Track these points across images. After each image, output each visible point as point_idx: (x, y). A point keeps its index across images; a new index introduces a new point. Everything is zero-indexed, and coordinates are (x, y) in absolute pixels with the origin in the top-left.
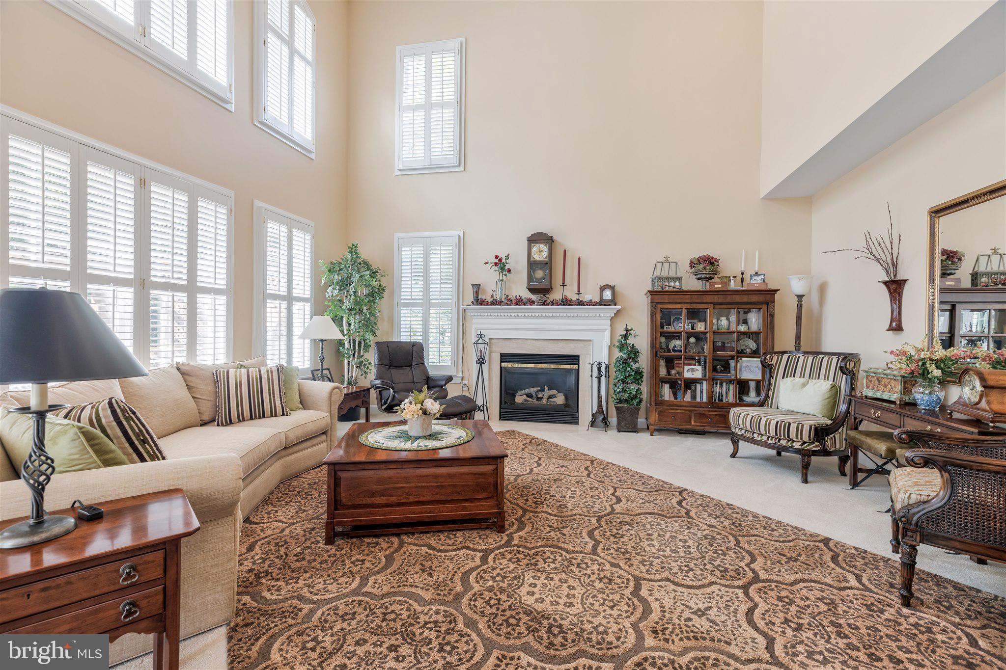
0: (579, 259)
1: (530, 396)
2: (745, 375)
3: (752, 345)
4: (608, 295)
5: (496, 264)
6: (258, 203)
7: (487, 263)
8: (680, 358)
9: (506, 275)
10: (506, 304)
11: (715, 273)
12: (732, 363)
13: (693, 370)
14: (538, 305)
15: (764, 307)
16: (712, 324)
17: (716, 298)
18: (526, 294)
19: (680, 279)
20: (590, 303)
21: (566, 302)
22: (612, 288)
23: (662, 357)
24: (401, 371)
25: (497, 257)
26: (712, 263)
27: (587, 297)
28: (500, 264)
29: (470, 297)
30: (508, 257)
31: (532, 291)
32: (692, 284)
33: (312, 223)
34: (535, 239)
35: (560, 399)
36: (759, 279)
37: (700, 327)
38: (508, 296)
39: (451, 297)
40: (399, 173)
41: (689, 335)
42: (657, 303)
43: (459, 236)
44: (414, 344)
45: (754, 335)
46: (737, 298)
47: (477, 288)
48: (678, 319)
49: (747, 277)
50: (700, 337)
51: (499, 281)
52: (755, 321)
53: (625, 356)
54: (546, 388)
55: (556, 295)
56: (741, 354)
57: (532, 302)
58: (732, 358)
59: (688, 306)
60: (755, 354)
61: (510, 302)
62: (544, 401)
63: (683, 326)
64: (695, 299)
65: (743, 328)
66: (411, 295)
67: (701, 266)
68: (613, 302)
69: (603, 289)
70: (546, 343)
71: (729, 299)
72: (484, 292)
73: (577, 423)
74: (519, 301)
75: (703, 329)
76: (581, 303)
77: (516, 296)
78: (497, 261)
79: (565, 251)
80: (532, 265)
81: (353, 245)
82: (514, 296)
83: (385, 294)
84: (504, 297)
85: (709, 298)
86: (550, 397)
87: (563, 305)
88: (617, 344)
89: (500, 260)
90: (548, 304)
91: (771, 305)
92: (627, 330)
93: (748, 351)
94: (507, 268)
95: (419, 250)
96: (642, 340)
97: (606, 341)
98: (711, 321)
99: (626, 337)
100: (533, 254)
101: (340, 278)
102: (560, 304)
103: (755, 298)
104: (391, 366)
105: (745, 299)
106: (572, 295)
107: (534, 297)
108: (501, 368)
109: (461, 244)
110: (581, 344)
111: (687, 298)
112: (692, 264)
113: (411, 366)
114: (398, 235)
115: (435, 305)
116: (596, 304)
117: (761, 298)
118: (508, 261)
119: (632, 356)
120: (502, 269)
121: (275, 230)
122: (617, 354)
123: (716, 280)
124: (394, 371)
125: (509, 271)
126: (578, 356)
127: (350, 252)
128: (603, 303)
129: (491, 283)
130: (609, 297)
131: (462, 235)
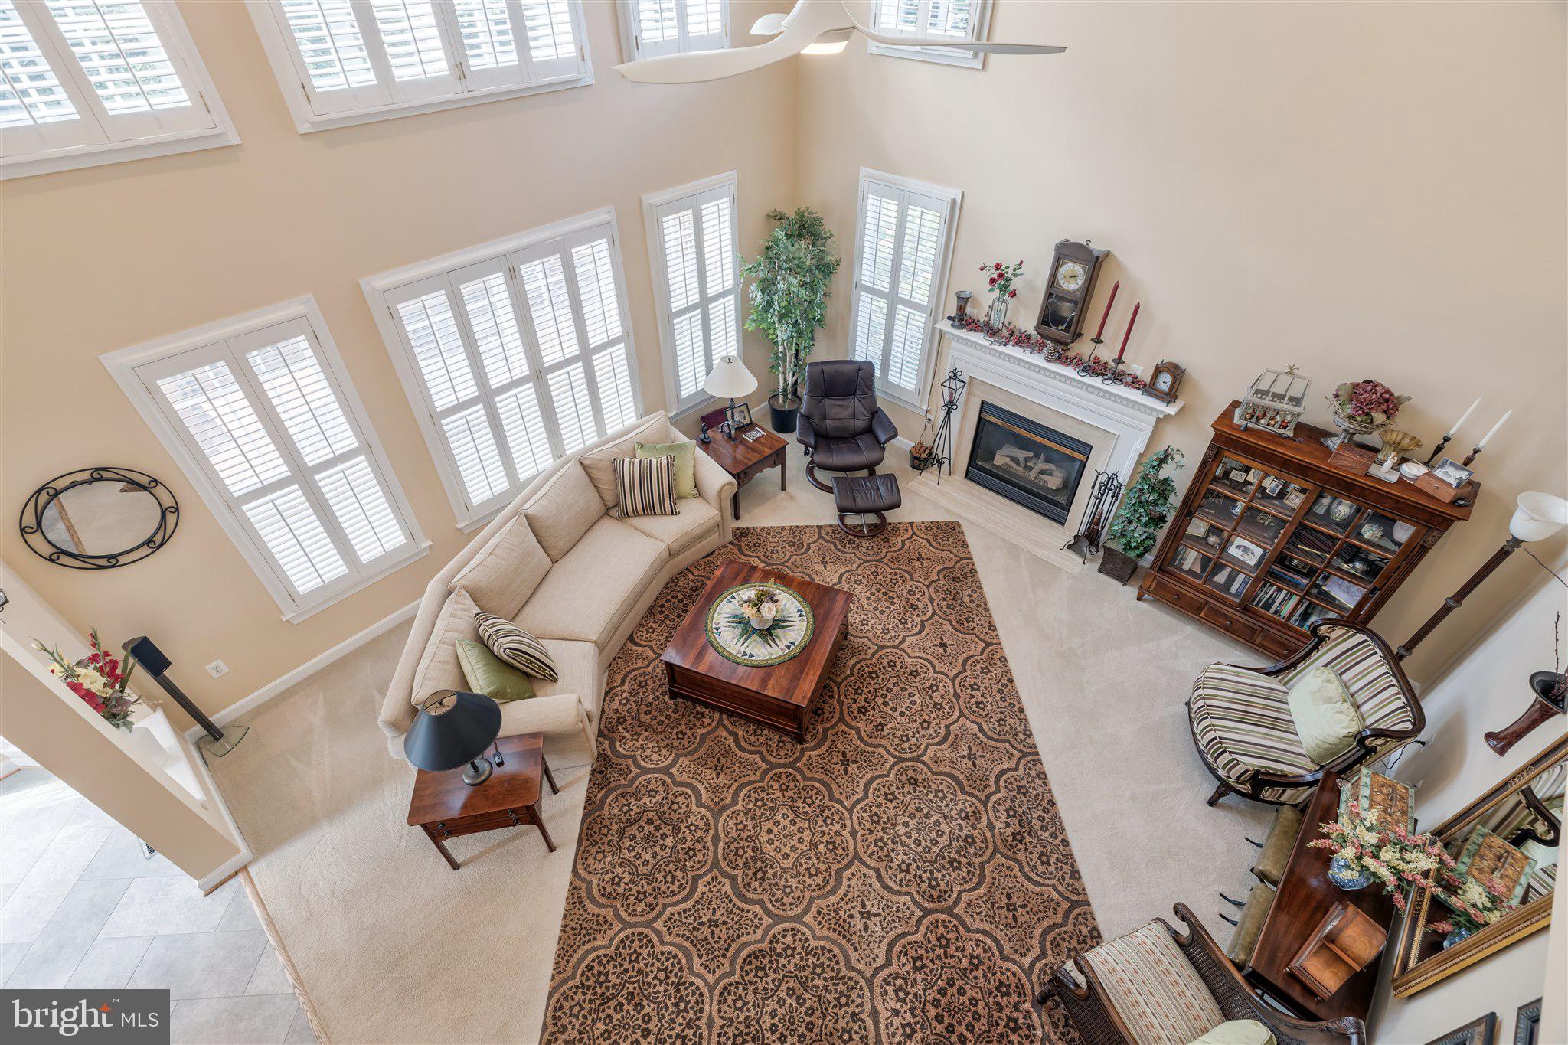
0: (1137, 308)
1: (1014, 459)
4: (1164, 383)
7: (982, 269)
13: (1246, 549)
14: (1047, 357)
20: (1131, 382)
21: (1095, 368)
22: (1177, 375)
23: (1197, 518)
24: (839, 402)
25: (998, 266)
27: (1130, 373)
28: (1001, 279)
29: (952, 313)
31: (1043, 333)
33: (733, 175)
34: (1067, 251)
35: (1054, 482)
36: (1454, 476)
39: (928, 298)
40: (876, 50)
42: (1221, 448)
43: (954, 201)
44: (862, 365)
47: (963, 301)
51: (998, 300)
54: (1042, 457)
55: (1083, 348)
57: (1040, 350)
61: (1010, 334)
62: (1032, 475)
64: (1292, 467)
66: (875, 279)
68: (1170, 397)
69: (1160, 368)
72: (977, 304)
73: (1063, 524)
74: (1021, 339)
79: (1117, 287)
80: (1053, 293)
82: (1016, 330)
85: (1317, 477)
86: (1043, 472)
87: (1091, 371)
88: (1150, 463)
89: (1003, 273)
90: (1062, 363)
92: (1166, 455)
94: (1011, 288)
95: (893, 206)
96: (1181, 476)
97: (1139, 446)
99: (1162, 461)
100: (1057, 278)
102: (1085, 370)
106: (1107, 361)
107: (1042, 343)
108: (980, 419)
109: (955, 215)
110: (1100, 433)
111: (1277, 462)
113: (852, 395)
114: (864, 171)
115: (904, 303)
116: (1142, 387)
120: (1004, 287)
121: (676, 222)
125: (1013, 294)
126: (1091, 447)
128: (1153, 391)
129: (985, 299)
130: (1165, 388)
131: (959, 201)
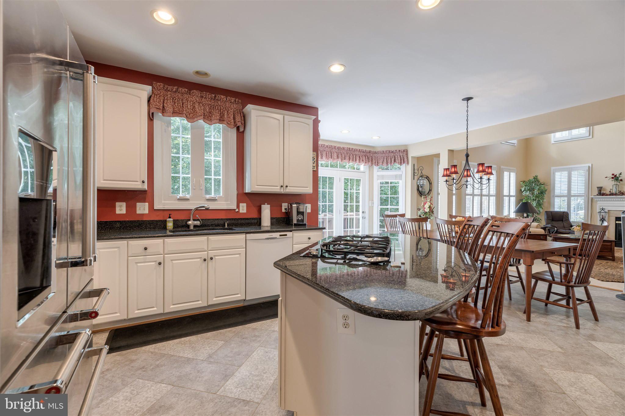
5: (613, 178)
6: (502, 167)
7: (606, 178)
9: (619, 182)
10: (620, 195)
24: (558, 223)
25: (613, 174)
28: (615, 178)
29: (596, 192)
30: (621, 174)
33: (515, 169)
38: (620, 191)
39: (584, 193)
40: (554, 142)
43: (589, 166)
44: (564, 212)
47: (600, 188)
51: (615, 185)
61: (622, 194)
66: (561, 192)
72: (605, 190)
78: (613, 176)
81: (536, 176)
83: (547, 192)
84: (618, 192)
89: (615, 176)
94: (620, 179)
95: (565, 174)
101: (529, 188)
104: (553, 220)
108: (616, 223)
109: (590, 170)
113: (562, 221)
115: (574, 196)
118: (620, 176)
120: (617, 179)
121: (506, 174)
124: (554, 222)
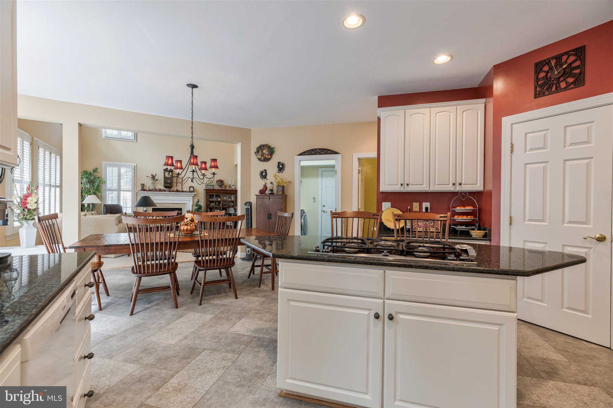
2: (231, 212)
3: (233, 204)
4: (192, 189)
5: (152, 177)
8: (213, 208)
9: (155, 181)
10: (155, 191)
11: (223, 184)
12: (227, 209)
14: (168, 192)
15: (235, 194)
16: (222, 199)
17: (223, 192)
18: (164, 188)
19: (213, 186)
20: (186, 192)
21: (178, 191)
22: (193, 187)
23: (209, 208)
25: (152, 175)
26: (222, 182)
27: (185, 190)
28: (153, 177)
29: (140, 188)
30: (156, 175)
31: (165, 187)
32: (217, 187)
36: (234, 187)
37: (219, 199)
38: (155, 188)
39: (130, 188)
40: (105, 138)
41: (216, 202)
42: (207, 193)
43: (134, 166)
44: (116, 205)
45: (233, 202)
46: (228, 192)
47: (143, 185)
48: (213, 197)
49: (231, 186)
50: (219, 202)
51: (152, 183)
52: (233, 198)
53: (197, 208)
55: (174, 188)
56: (230, 207)
57: (165, 191)
58: (227, 208)
59: (216, 194)
60: (233, 206)
61: (156, 190)
63: (214, 199)
64: (218, 192)
65: (230, 200)
66: (112, 187)
67: (219, 183)
68: (193, 191)
69: (190, 187)
70: (170, 204)
71: (226, 192)
72: (146, 187)
74: (160, 190)
75: (220, 200)
76: (183, 191)
77: (159, 189)
78: (152, 176)
80: (165, 178)
81: (96, 168)
82: (158, 188)
84: (154, 188)
85: (221, 192)
87: (177, 192)
88: (195, 204)
89: (154, 176)
90: (171, 192)
91: (236, 194)
92: (198, 200)
93: (231, 206)
95: (116, 169)
96: (202, 203)
97: (191, 203)
98: (222, 198)
99: (198, 202)
100: (166, 175)
102: (176, 192)
103: (233, 192)
105: (230, 192)
106: (180, 189)
107: (165, 189)
109: (135, 169)
110: (182, 205)
111: (216, 192)
112: (217, 182)
114: (104, 163)
115: (123, 190)
116: (188, 192)
117: (234, 192)
118: (156, 176)
119: (200, 208)
120: (154, 179)
122: (195, 207)
123: (223, 186)
125: (157, 180)
126: (181, 209)
127: (94, 171)
128: (190, 192)
129: (149, 184)
130: (192, 190)
131: (136, 166)
